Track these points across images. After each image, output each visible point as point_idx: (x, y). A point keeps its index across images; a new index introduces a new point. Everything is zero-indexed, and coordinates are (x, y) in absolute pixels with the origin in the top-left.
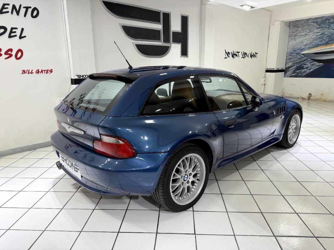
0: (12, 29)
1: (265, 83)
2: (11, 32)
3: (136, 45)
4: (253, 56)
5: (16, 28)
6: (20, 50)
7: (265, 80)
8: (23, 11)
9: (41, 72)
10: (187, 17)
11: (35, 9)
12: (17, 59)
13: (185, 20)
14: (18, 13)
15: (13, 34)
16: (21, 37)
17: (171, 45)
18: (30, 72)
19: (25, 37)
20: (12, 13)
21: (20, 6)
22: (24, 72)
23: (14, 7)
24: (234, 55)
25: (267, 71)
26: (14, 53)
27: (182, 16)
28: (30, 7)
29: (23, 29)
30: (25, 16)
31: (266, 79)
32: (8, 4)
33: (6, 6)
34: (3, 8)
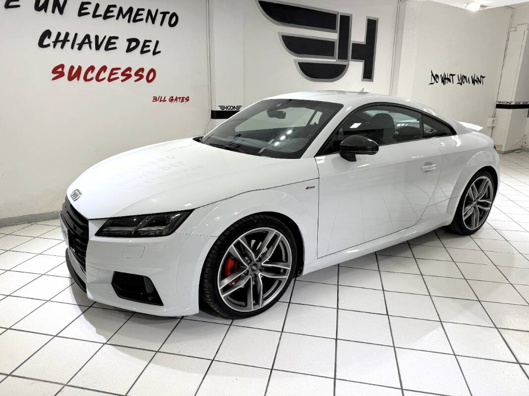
0: (146, 41)
1: (493, 125)
2: (144, 46)
3: (299, 63)
4: (477, 81)
5: (150, 41)
6: (152, 70)
7: (493, 121)
8: (159, 17)
9: (175, 100)
10: (375, 21)
11: (174, 14)
12: (149, 81)
13: (372, 26)
14: (153, 22)
15: (146, 49)
16: (155, 53)
17: (348, 64)
18: (163, 99)
19: (159, 52)
20: (147, 21)
21: (157, 10)
22: (155, 99)
23: (149, 12)
24: (445, 80)
25: (499, 106)
26: (145, 74)
27: (368, 19)
28: (168, 13)
29: (157, 42)
30: (161, 24)
31: (497, 119)
32: (143, 10)
33: (140, 12)
34: (137, 14)
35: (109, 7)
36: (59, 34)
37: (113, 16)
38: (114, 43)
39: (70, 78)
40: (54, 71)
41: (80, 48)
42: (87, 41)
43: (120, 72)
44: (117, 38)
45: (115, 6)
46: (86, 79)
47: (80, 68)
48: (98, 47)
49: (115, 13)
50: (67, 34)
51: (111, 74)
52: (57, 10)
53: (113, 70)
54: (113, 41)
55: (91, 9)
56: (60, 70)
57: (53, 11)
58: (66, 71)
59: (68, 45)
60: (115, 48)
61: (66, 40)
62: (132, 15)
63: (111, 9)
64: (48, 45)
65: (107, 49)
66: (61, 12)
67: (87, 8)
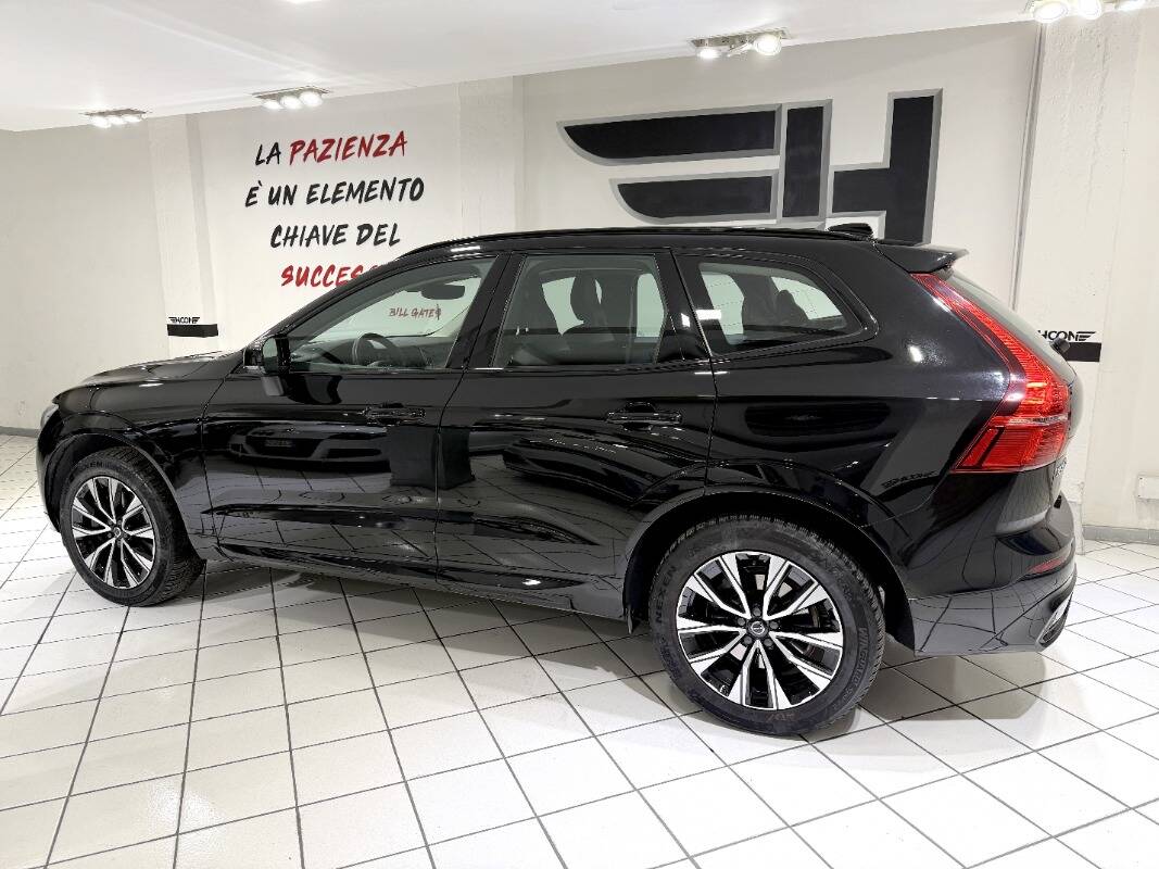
0: (381, 227)
2: (379, 234)
5: (386, 226)
8: (398, 187)
9: (420, 314)
11: (418, 181)
14: (390, 198)
15: (380, 238)
16: (392, 243)
18: (402, 312)
19: (398, 241)
20: (382, 197)
22: (393, 312)
23: (385, 183)
27: (896, 101)
28: (410, 180)
29: (395, 226)
30: (400, 200)
32: (377, 182)
33: (374, 186)
34: (370, 190)
35: (339, 185)
36: (289, 228)
37: (342, 198)
38: (343, 234)
39: (298, 284)
40: (284, 275)
41: (308, 245)
42: (314, 234)
43: (349, 272)
44: (346, 226)
45: (344, 184)
46: (313, 285)
47: (308, 269)
48: (325, 242)
49: (344, 194)
50: (296, 228)
51: (340, 276)
52: (287, 201)
53: (342, 270)
54: (341, 231)
55: (319, 192)
56: (289, 273)
57: (284, 203)
58: (295, 274)
59: (297, 240)
60: (344, 240)
61: (295, 236)
62: (363, 192)
63: (340, 188)
64: (279, 244)
65: (335, 243)
66: (291, 203)
67: (315, 193)
